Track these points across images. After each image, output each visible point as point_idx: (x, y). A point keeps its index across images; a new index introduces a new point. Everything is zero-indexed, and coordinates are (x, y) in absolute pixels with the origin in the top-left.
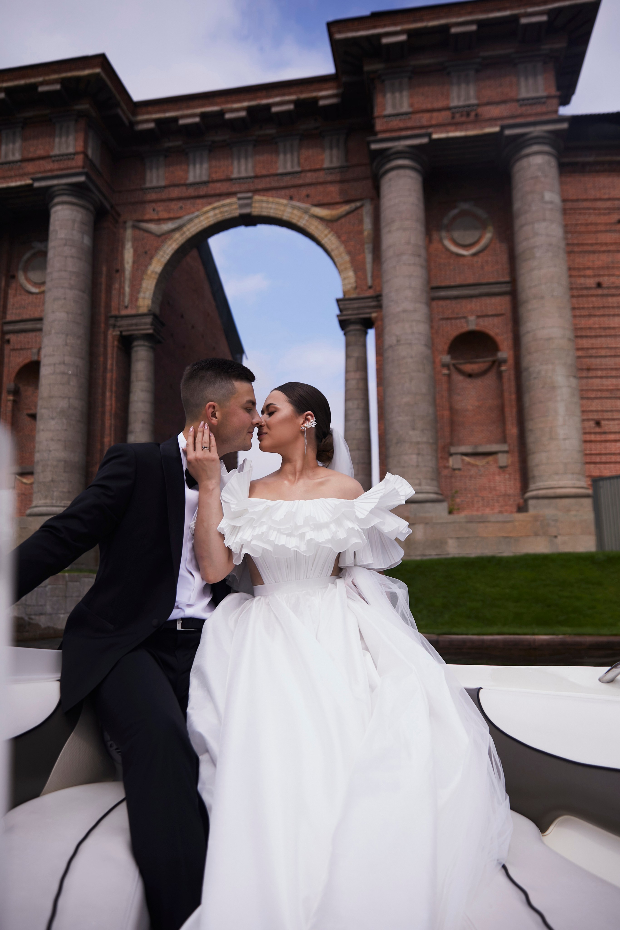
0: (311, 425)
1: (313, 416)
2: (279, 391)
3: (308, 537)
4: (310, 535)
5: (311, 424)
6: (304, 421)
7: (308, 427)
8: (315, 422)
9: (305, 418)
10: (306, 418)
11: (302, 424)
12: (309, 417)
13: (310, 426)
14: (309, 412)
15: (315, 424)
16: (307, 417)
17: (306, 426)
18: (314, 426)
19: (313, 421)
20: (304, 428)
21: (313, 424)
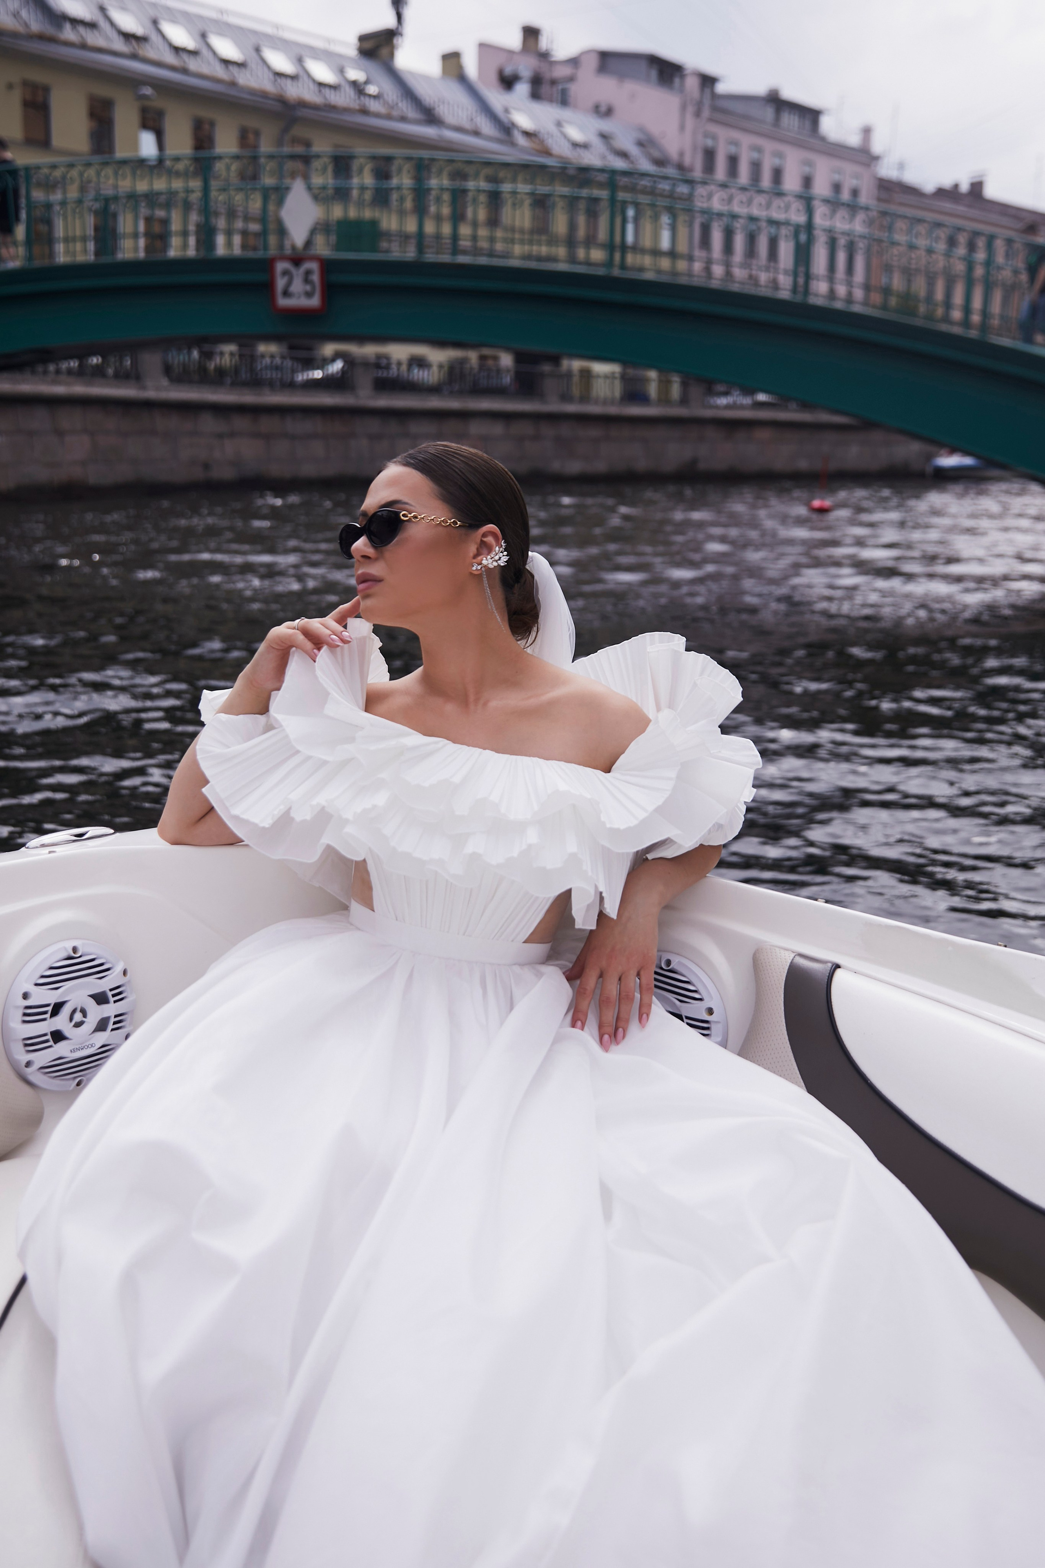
0: (496, 561)
1: (500, 536)
2: (413, 468)
3: (469, 849)
4: (475, 845)
5: (497, 558)
6: (477, 549)
7: (491, 566)
8: (505, 553)
9: (479, 541)
10: (481, 540)
11: (475, 557)
12: (490, 539)
13: (495, 564)
14: (491, 527)
15: (505, 559)
16: (485, 539)
17: (484, 562)
18: (502, 565)
19: (501, 549)
20: (479, 568)
21: (500, 558)
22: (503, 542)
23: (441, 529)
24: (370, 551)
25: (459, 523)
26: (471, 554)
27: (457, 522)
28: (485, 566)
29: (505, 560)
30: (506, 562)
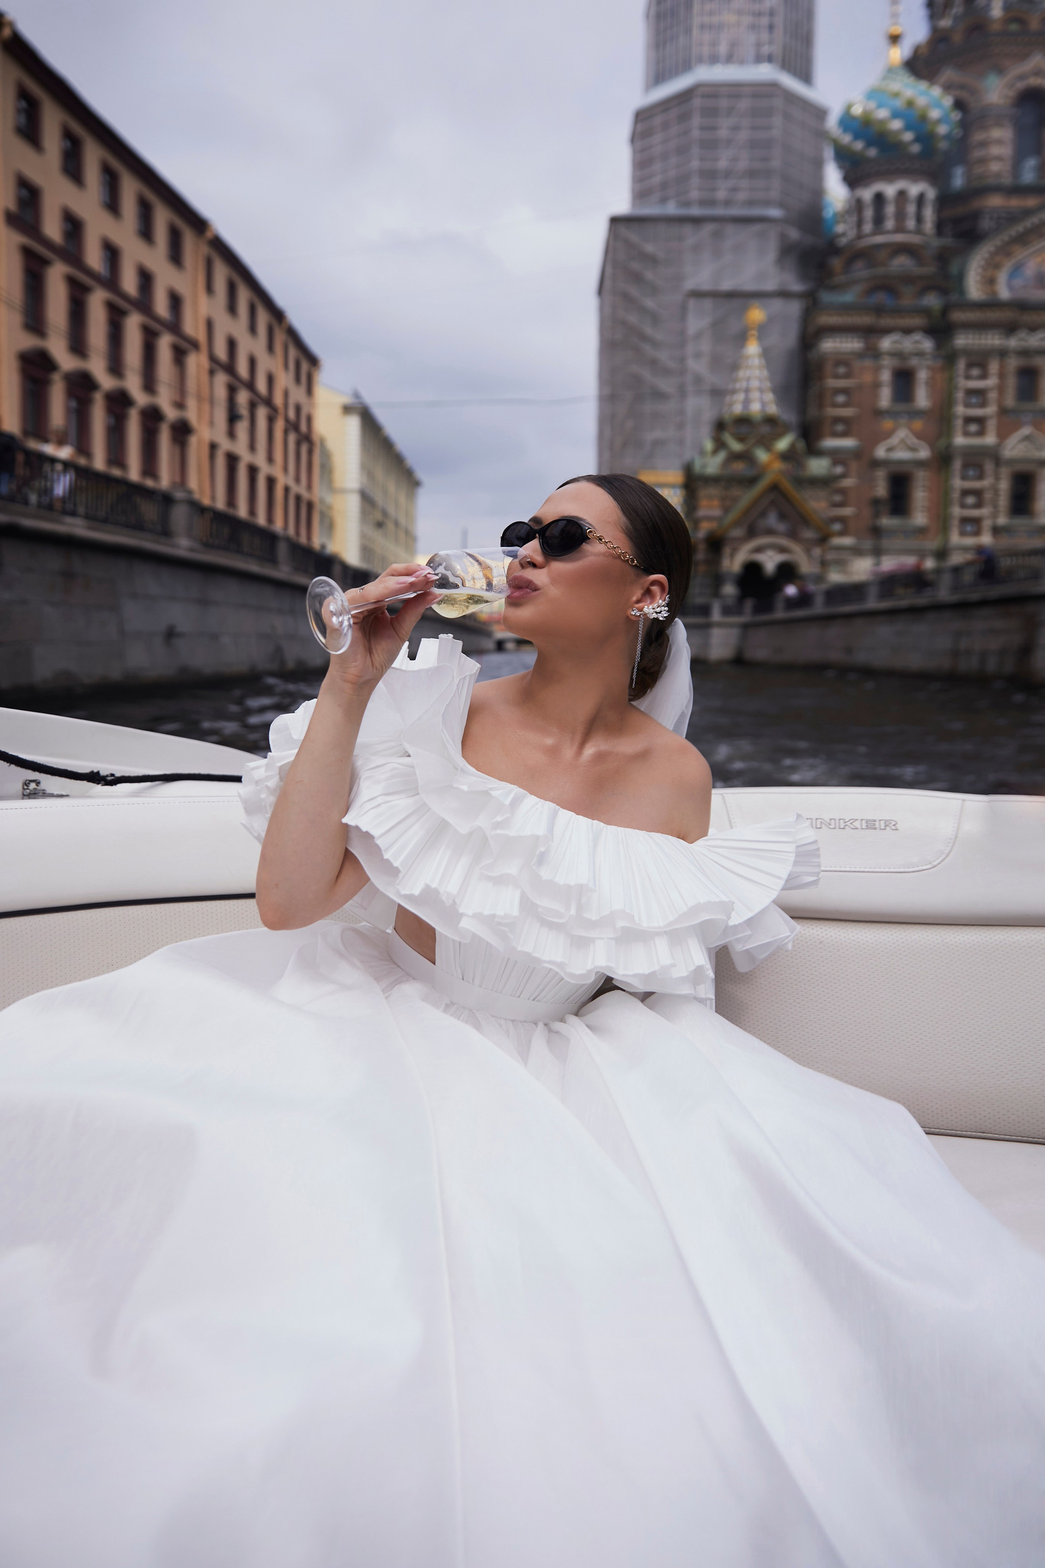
0: (657, 613)
1: (667, 590)
5: (658, 610)
6: (642, 595)
7: (650, 616)
8: (666, 608)
9: (646, 587)
10: (648, 587)
11: (638, 602)
12: (655, 589)
13: (655, 616)
14: (662, 577)
15: (662, 615)
16: (652, 587)
17: (646, 609)
18: (661, 619)
19: (664, 603)
20: (638, 614)
21: (661, 611)
22: (668, 596)
23: (618, 562)
24: (539, 558)
25: (635, 562)
26: (635, 598)
27: (634, 561)
28: (645, 615)
29: (665, 615)
30: (665, 617)
